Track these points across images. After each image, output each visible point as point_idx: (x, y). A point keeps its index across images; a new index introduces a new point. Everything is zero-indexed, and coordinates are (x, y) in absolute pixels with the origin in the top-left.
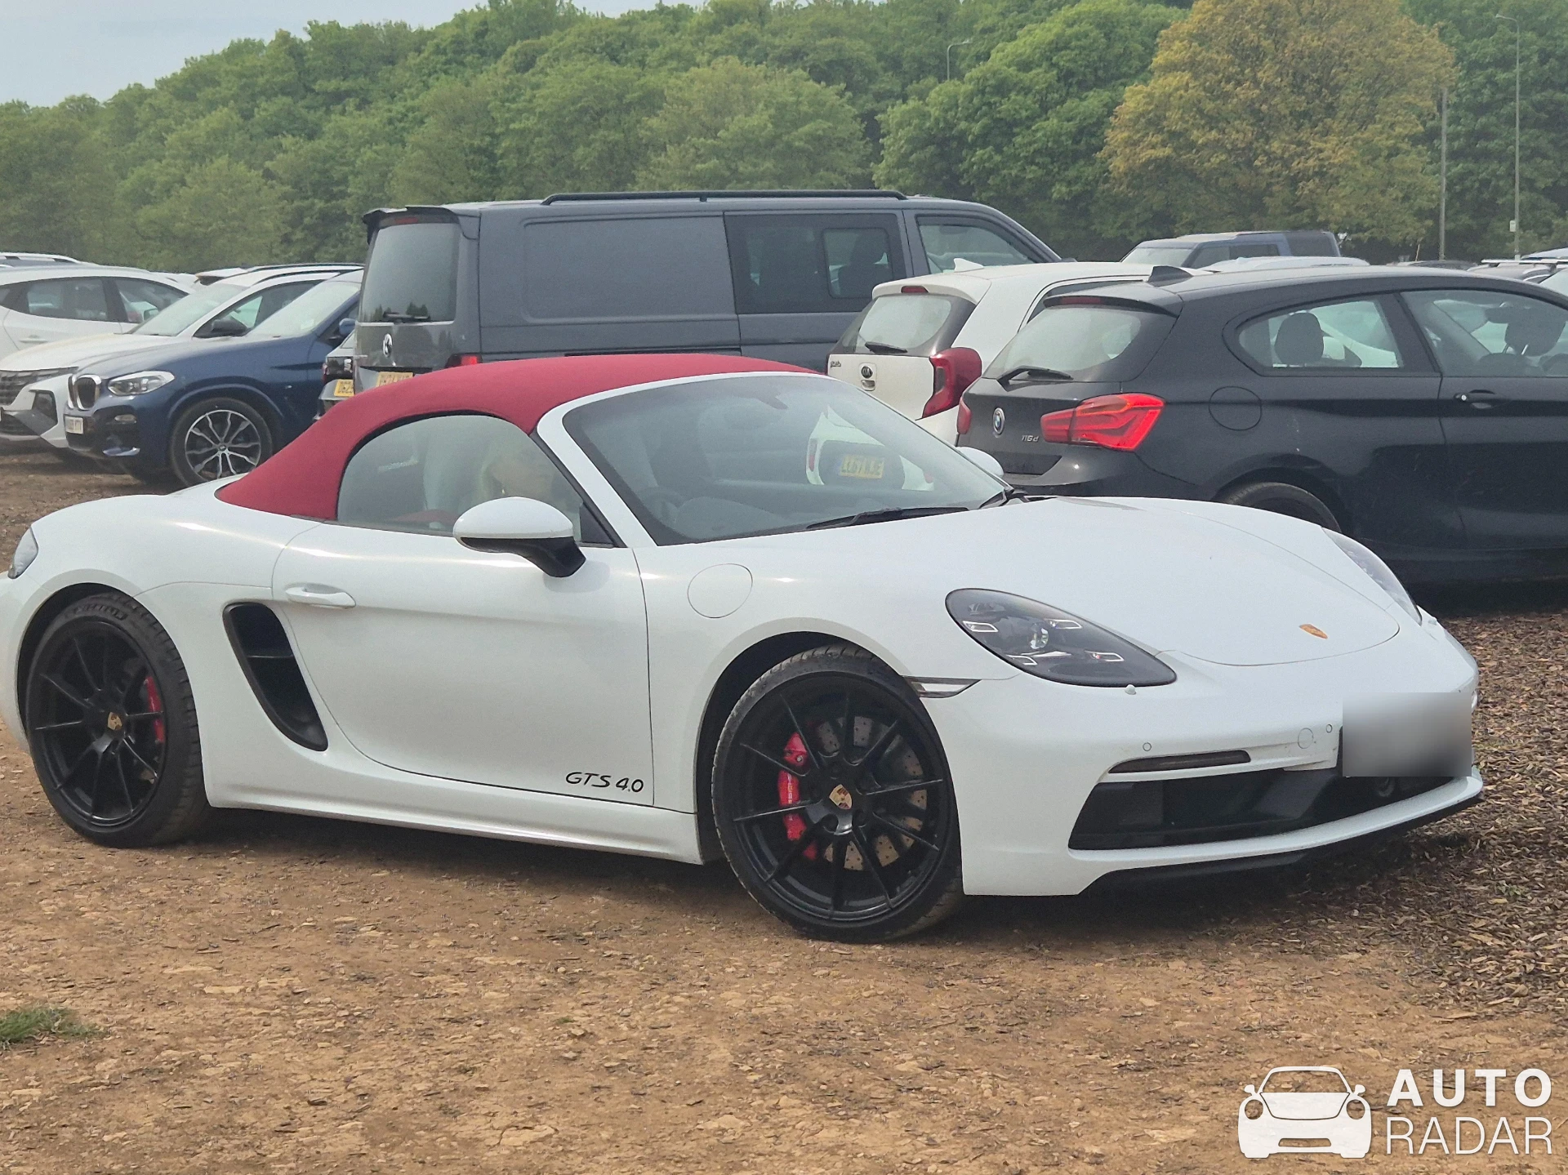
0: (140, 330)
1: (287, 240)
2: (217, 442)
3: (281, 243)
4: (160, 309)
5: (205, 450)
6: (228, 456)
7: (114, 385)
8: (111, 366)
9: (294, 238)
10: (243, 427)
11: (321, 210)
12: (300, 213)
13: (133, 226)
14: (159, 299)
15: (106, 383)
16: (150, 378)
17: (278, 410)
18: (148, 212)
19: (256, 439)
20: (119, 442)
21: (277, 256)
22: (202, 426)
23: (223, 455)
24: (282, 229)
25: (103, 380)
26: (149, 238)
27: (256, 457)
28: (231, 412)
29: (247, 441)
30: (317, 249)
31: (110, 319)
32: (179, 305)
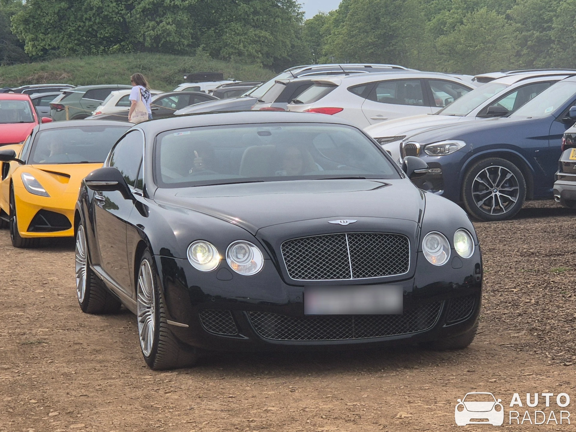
0: (443, 112)
1: (518, 55)
2: (492, 187)
3: (516, 56)
4: (455, 99)
5: (485, 192)
6: (498, 196)
7: (428, 149)
8: (427, 136)
9: (522, 53)
10: (508, 176)
11: (537, 37)
12: (526, 39)
13: (435, 47)
14: (455, 92)
15: (423, 148)
16: (451, 145)
17: (531, 167)
18: (443, 39)
19: (516, 186)
20: (432, 187)
21: (513, 63)
22: (483, 176)
23: (496, 195)
24: (516, 48)
25: (421, 146)
26: (443, 54)
27: (516, 197)
28: (500, 167)
29: (511, 186)
30: (535, 59)
31: (425, 104)
32: (466, 96)
